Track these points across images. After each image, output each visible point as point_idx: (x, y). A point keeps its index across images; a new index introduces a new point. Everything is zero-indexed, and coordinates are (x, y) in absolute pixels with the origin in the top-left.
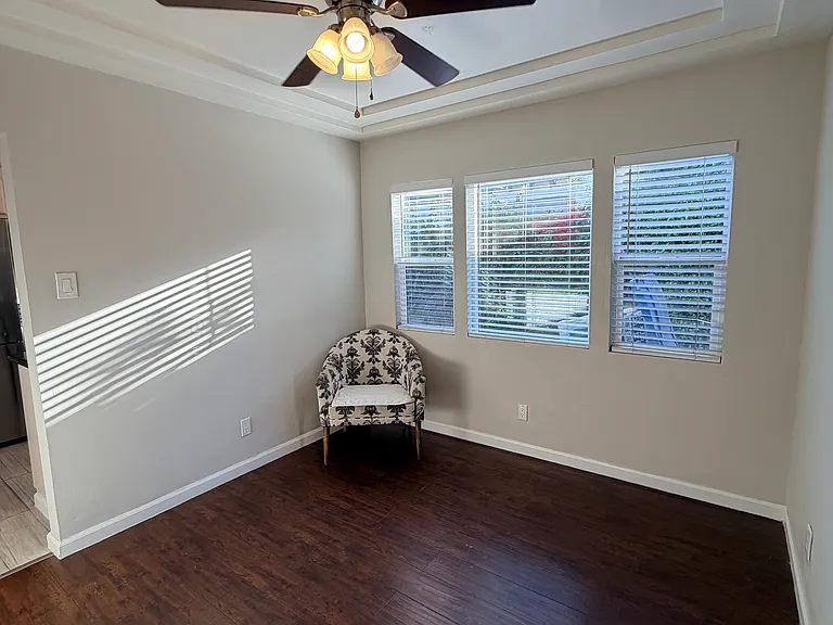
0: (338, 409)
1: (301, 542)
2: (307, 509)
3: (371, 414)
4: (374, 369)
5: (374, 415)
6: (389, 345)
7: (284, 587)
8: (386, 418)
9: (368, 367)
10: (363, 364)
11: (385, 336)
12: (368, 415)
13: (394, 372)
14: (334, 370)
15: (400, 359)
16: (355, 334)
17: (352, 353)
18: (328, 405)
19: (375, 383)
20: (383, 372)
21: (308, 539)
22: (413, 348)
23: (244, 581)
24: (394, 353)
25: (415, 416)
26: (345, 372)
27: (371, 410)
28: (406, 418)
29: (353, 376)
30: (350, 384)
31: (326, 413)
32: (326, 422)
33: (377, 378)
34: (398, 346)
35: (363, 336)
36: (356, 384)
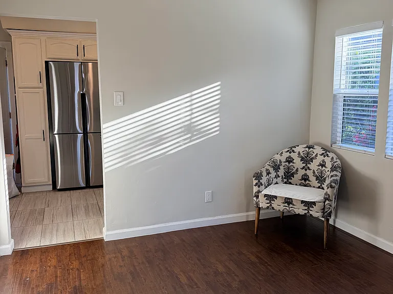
0: (265, 196)
1: (216, 269)
2: (230, 254)
3: (289, 205)
4: (306, 175)
5: (291, 206)
6: (320, 159)
7: (195, 287)
8: (300, 210)
9: (301, 172)
10: (297, 170)
11: (318, 150)
12: (286, 205)
13: (321, 179)
14: (271, 170)
15: (327, 170)
16: (295, 147)
17: (290, 160)
18: (259, 192)
19: (305, 186)
20: (312, 179)
21: (221, 268)
22: (339, 162)
23: (177, 277)
24: (323, 165)
25: (324, 213)
26: (281, 172)
27: (288, 201)
28: (316, 213)
29: (288, 177)
30: (286, 183)
31: (257, 197)
32: (257, 204)
33: (307, 182)
34: (327, 160)
35: (301, 149)
36: (290, 183)
